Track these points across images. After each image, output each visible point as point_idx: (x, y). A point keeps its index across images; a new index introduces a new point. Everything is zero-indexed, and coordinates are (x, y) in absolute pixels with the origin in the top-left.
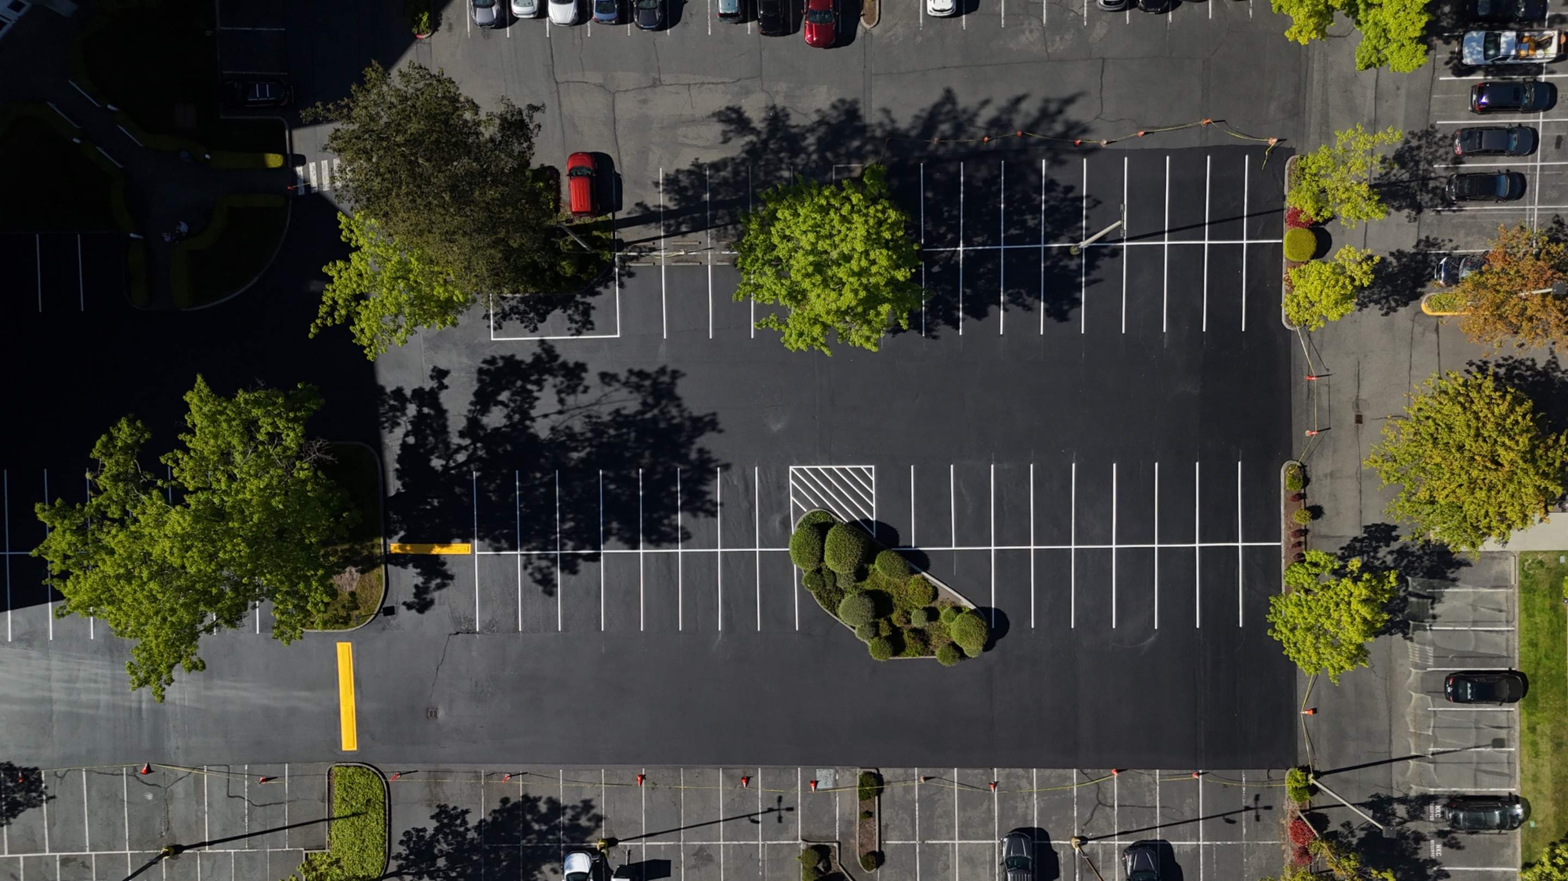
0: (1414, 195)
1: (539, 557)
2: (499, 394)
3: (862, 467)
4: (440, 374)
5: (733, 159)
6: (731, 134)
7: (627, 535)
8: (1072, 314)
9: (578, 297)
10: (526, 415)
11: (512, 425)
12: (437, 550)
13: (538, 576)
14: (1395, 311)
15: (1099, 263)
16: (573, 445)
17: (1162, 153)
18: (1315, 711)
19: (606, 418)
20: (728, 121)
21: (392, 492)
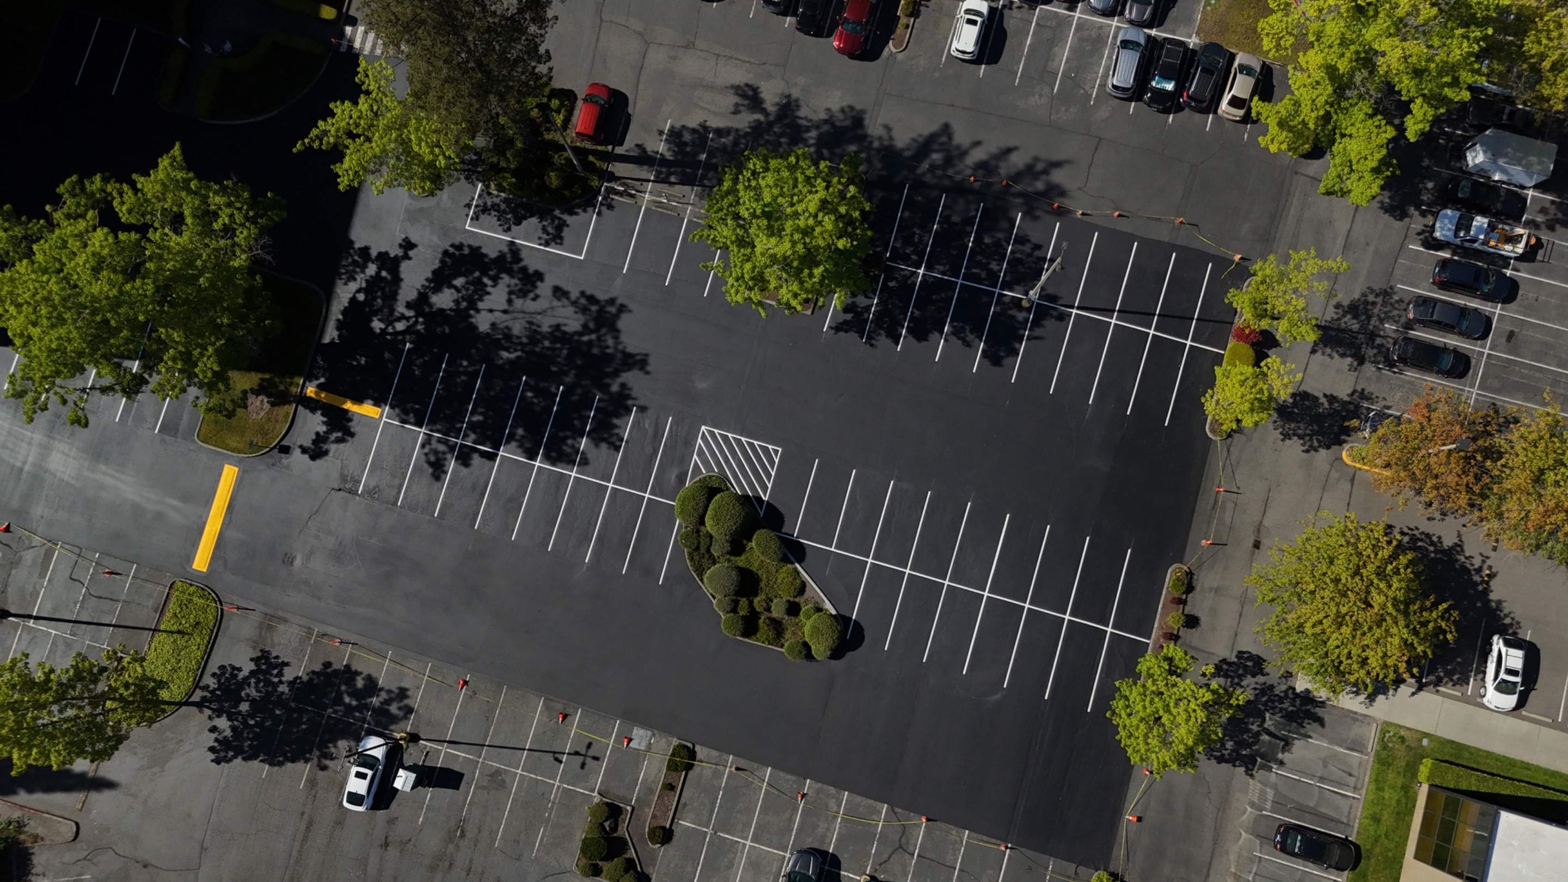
0: (1359, 348)
1: (439, 441)
2: (455, 278)
3: (770, 447)
4: (408, 245)
5: (737, 130)
6: (742, 108)
7: (528, 445)
8: (1006, 361)
9: (557, 213)
10: (473, 305)
11: (457, 311)
12: (349, 405)
13: (432, 458)
14: (1316, 450)
15: (1044, 322)
16: (507, 345)
17: (1132, 238)
18: (1139, 819)
19: (545, 329)
20: (744, 96)
21: (327, 340)
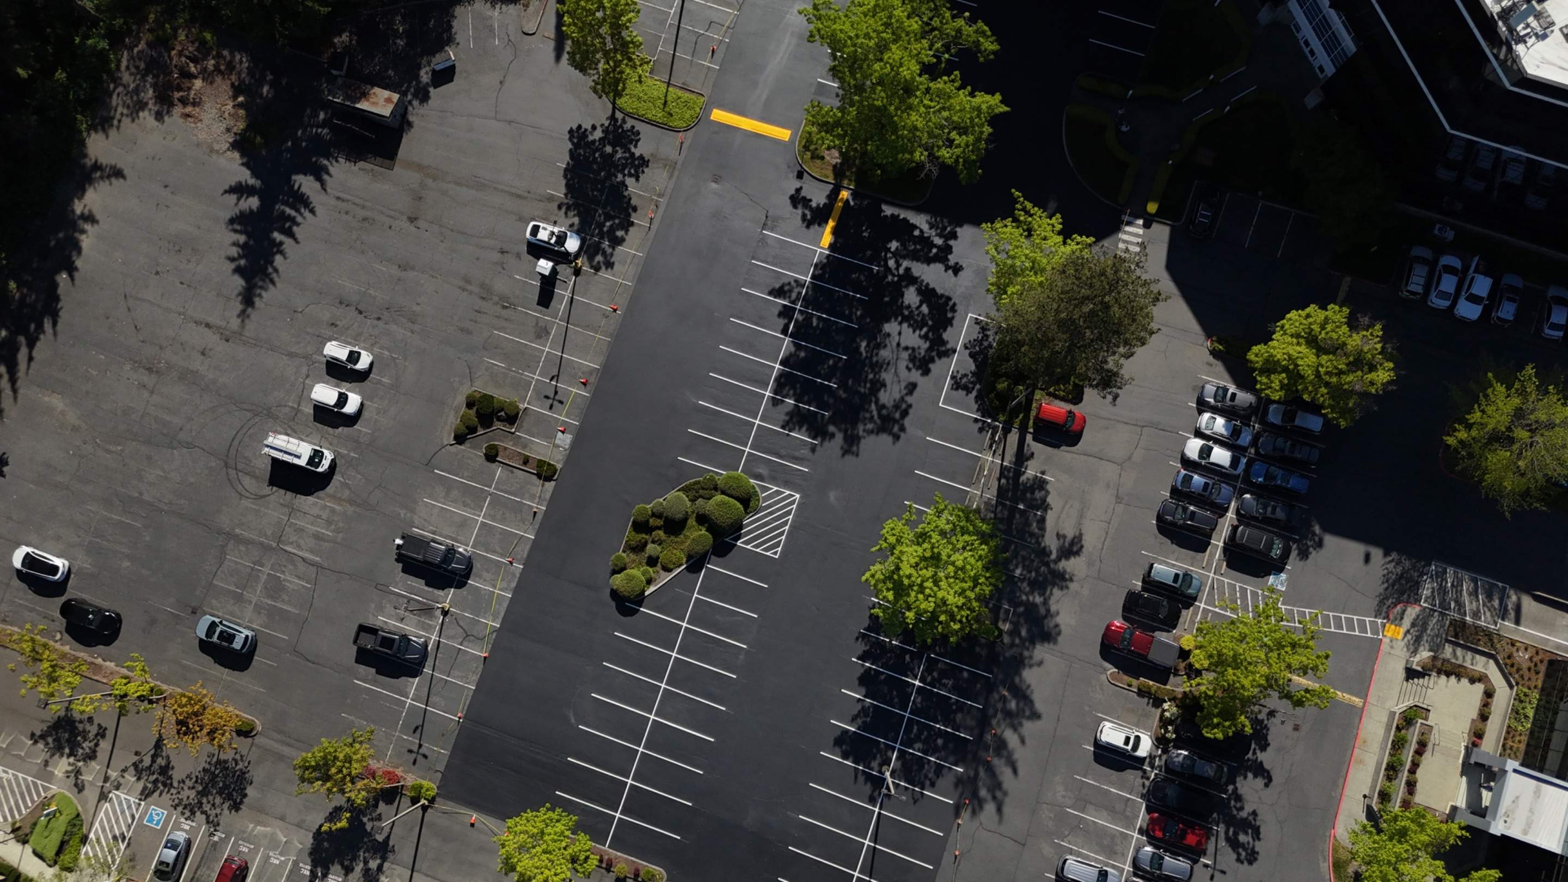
1: (800, 293)
2: (928, 306)
3: (779, 549)
4: (957, 269)
5: (1043, 536)
6: (1062, 541)
7: (791, 361)
8: (838, 750)
9: (978, 386)
10: (905, 319)
11: (901, 307)
12: (831, 224)
13: (786, 288)
15: (869, 784)
16: (872, 345)
17: (937, 863)
18: (473, 825)
19: (882, 376)
20: (1072, 543)
21: (884, 207)
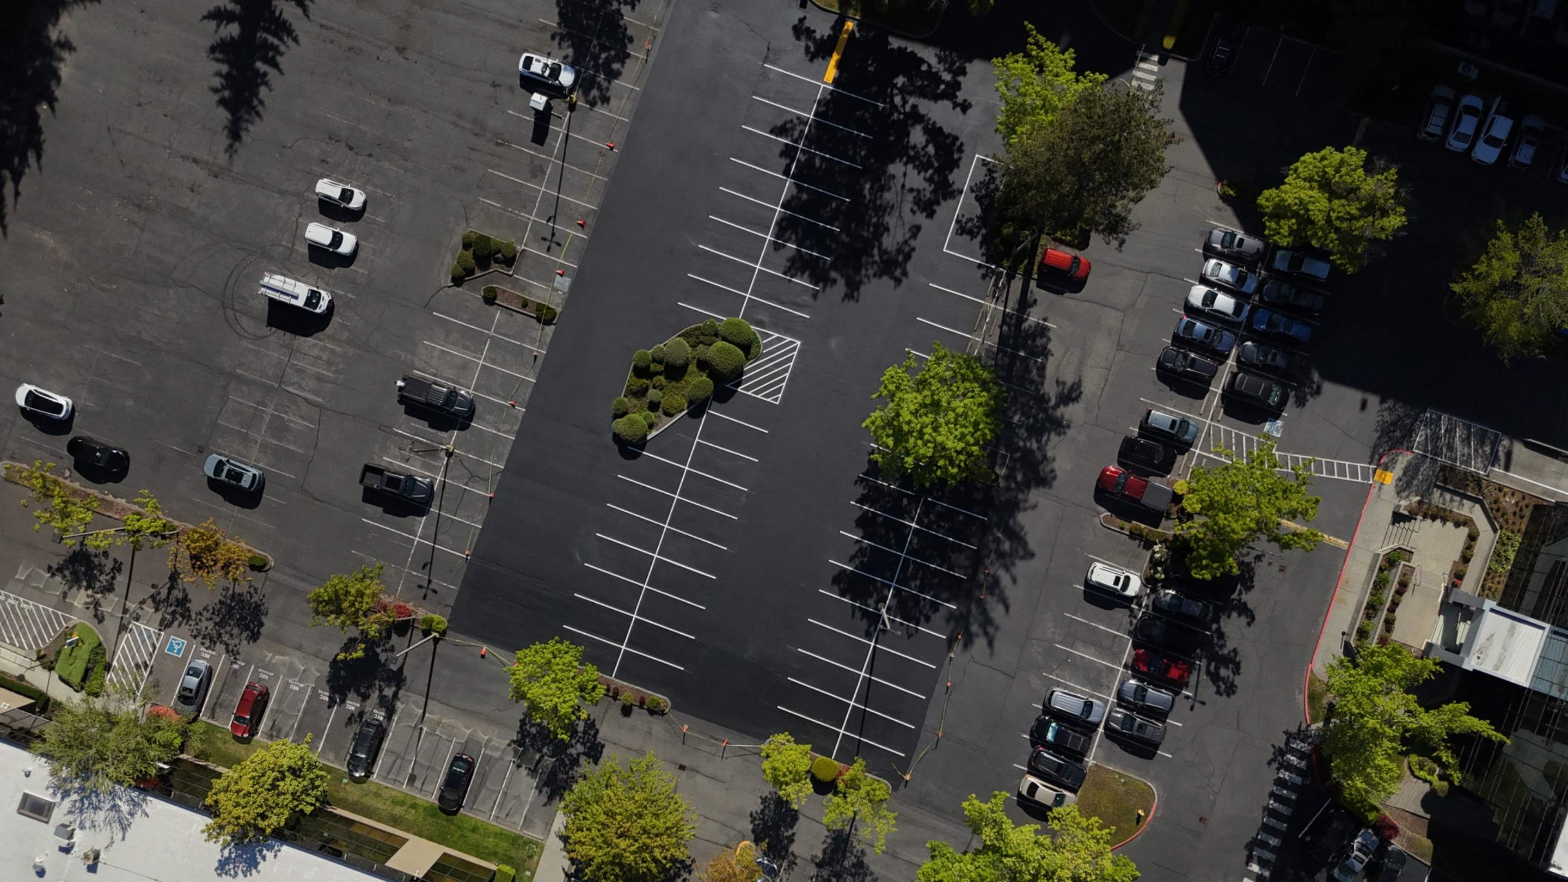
0: (830, 865)
1: (802, 132)
2: (934, 146)
3: (780, 395)
4: (965, 107)
5: (1042, 384)
6: (1061, 387)
7: (793, 204)
8: (836, 588)
9: (983, 231)
10: (911, 160)
11: (906, 147)
12: (835, 57)
13: (788, 126)
14: (751, 822)
15: (866, 620)
16: (876, 188)
17: (929, 695)
18: (483, 656)
19: (886, 220)
20: (1072, 389)
21: (891, 39)
